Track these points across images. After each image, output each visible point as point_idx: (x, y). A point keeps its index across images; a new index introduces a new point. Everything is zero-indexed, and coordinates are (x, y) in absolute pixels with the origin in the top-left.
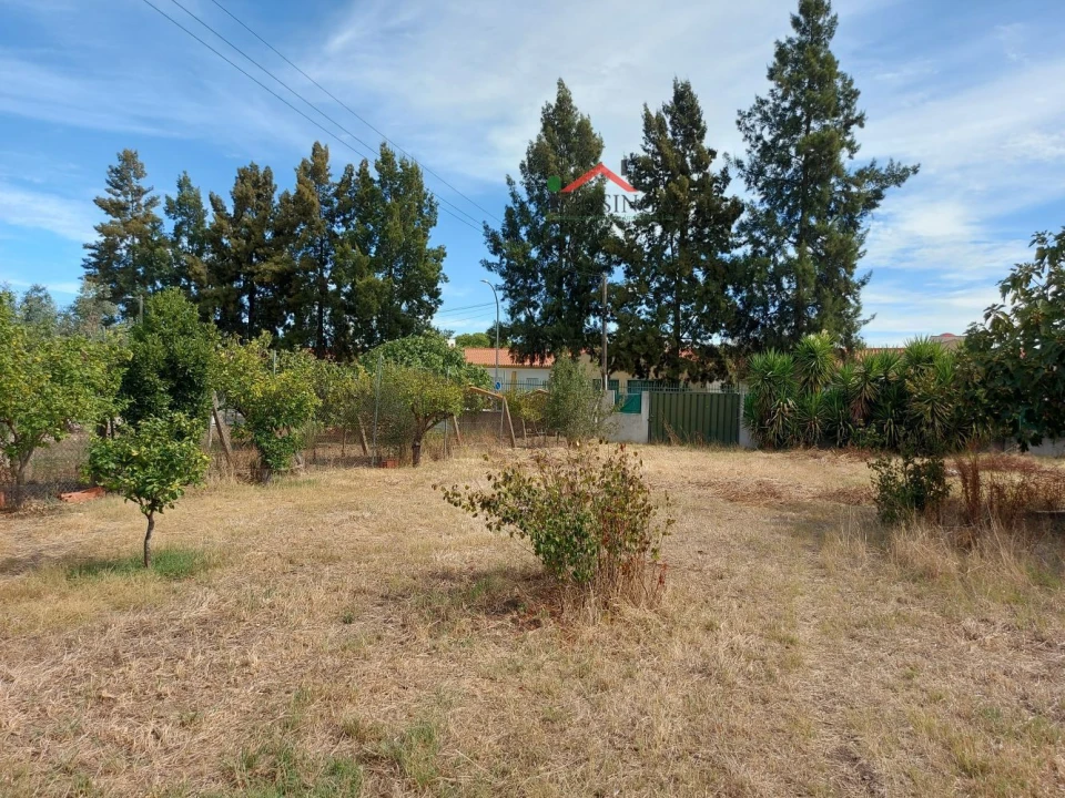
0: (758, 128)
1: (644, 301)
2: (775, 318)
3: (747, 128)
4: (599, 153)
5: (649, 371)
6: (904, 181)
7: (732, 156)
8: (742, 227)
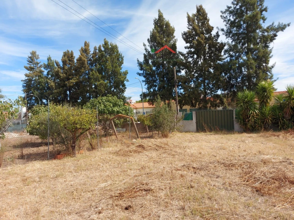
0: (228, 17)
1: (192, 81)
2: (240, 83)
3: (224, 18)
4: (173, 32)
5: (196, 104)
6: (284, 29)
7: (219, 28)
8: (226, 51)
